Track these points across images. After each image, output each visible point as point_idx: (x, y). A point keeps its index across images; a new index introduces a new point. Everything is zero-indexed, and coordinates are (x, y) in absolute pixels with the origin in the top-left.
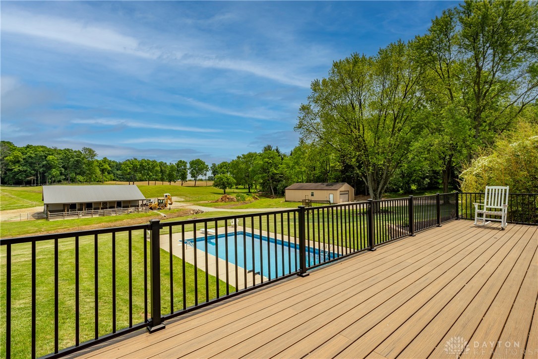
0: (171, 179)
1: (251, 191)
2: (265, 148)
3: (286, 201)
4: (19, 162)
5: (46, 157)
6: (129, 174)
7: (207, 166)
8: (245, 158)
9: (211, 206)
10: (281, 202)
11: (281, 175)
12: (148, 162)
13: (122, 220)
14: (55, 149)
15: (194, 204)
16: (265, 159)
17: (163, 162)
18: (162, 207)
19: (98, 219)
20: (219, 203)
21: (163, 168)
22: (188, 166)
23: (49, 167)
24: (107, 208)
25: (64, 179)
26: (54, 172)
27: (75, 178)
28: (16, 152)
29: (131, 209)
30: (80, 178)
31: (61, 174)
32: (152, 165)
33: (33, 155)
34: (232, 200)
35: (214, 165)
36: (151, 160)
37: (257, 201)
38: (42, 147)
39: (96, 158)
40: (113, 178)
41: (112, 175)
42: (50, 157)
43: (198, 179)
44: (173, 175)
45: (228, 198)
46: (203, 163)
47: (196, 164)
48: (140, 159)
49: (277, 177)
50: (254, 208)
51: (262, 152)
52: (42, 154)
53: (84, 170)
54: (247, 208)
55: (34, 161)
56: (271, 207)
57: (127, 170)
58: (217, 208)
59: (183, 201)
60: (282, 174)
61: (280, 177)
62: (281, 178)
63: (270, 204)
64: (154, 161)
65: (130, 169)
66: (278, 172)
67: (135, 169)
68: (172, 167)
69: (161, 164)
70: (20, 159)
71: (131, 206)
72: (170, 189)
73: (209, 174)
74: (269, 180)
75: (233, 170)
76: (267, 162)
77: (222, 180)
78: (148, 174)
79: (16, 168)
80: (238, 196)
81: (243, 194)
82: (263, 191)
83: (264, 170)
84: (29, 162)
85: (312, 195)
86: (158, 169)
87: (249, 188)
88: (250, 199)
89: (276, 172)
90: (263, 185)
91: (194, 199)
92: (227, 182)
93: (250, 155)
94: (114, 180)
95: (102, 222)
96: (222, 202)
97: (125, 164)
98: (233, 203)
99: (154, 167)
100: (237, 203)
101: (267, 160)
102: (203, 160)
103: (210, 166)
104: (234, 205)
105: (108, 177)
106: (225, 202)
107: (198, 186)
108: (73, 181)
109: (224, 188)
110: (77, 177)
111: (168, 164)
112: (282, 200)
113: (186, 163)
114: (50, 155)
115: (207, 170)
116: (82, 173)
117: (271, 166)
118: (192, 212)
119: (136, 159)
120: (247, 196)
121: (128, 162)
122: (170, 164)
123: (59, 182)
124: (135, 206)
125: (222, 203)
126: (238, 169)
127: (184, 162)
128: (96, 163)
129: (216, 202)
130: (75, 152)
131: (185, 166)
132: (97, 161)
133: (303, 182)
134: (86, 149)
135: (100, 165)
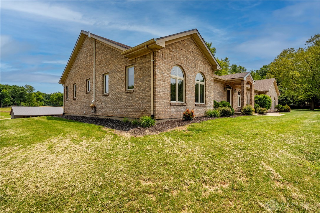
5: (1, 90)
6: (55, 101)
14: (7, 86)
23: (3, 96)
25: (13, 105)
26: (7, 100)
27: (20, 104)
30: (23, 103)
31: (11, 101)
39: (34, 91)
40: (44, 104)
41: (43, 102)
42: (4, 91)
53: (26, 99)
57: (54, 99)
65: (56, 98)
67: (59, 98)
97: (53, 95)
105: (40, 103)
108: (18, 105)
114: (4, 89)
116: (25, 101)
121: (55, 95)
123: (10, 106)
128: (34, 95)
130: (20, 87)
132: (34, 93)
134: (27, 86)
135: (37, 96)
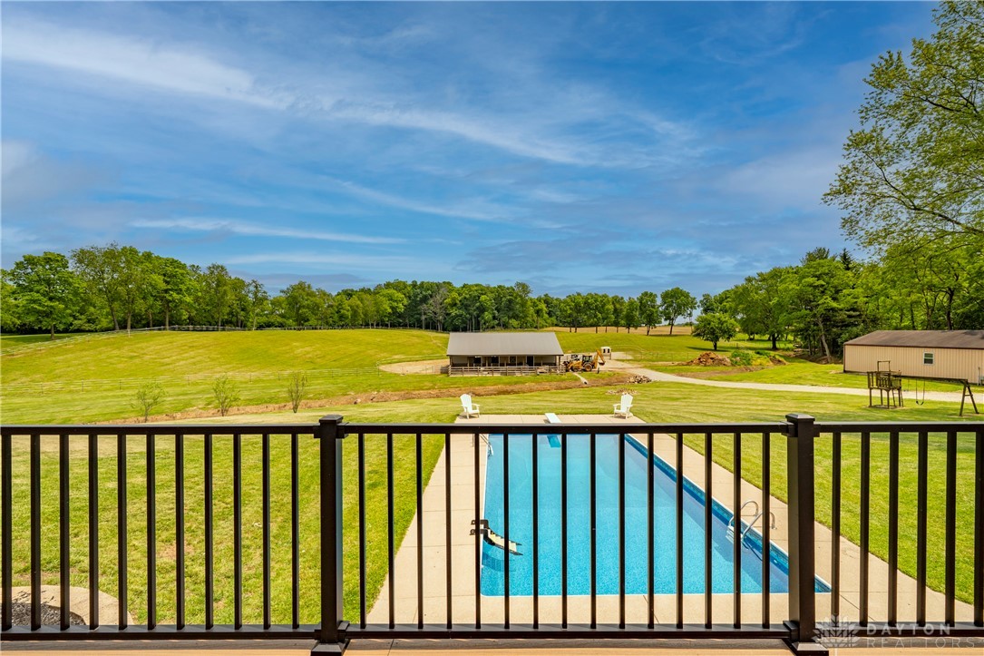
0: (631, 322)
1: (777, 345)
2: (809, 254)
3: (845, 371)
4: (455, 304)
5: (479, 297)
6: (570, 316)
7: (695, 299)
8: (764, 280)
9: (672, 372)
10: (833, 372)
11: (852, 313)
12: (595, 297)
13: (524, 383)
14: (488, 288)
15: (645, 367)
16: (806, 280)
17: (617, 297)
18: (588, 367)
19: (497, 378)
20: (694, 367)
21: (618, 306)
22: (659, 301)
23: (482, 310)
24: (515, 365)
25: (499, 325)
26: (487, 316)
27: (508, 323)
28: (454, 293)
29: (543, 368)
30: (514, 322)
31: (494, 318)
32: (602, 301)
33: (467, 296)
34: (720, 362)
35: (707, 297)
36: (600, 294)
37: (778, 367)
38: (477, 285)
39: (530, 295)
40: (555, 322)
41: (554, 319)
42: (483, 297)
43: (676, 323)
44: (633, 317)
45: (712, 359)
46: (687, 296)
47: (672, 296)
48: (584, 294)
49: (842, 316)
50: (756, 382)
51: (800, 265)
52: (476, 294)
53: (517, 312)
54: (741, 380)
55: (469, 303)
56: (801, 381)
57: (566, 311)
58: (682, 376)
59: (629, 360)
60: (854, 310)
61: (850, 316)
62: (852, 320)
63: (799, 375)
64: (605, 296)
65: (571, 309)
66: (842, 306)
67: (577, 309)
68: (631, 303)
69: (617, 300)
70: (458, 302)
71: (544, 364)
72: (617, 339)
73: (697, 312)
74: (816, 324)
75: (737, 305)
76: (811, 285)
77: (709, 324)
78: (596, 316)
79: (454, 312)
80: (735, 356)
81: (746, 352)
82: (806, 347)
83: (805, 301)
84: (465, 305)
85: (928, 360)
86: (610, 307)
87: (774, 341)
88: (764, 362)
89: (834, 305)
90: (803, 333)
91: (650, 357)
92: (720, 329)
93: (776, 275)
94: (557, 325)
95: (500, 384)
96: (698, 364)
97: (565, 302)
98: (721, 368)
99: (605, 305)
100: (730, 369)
101: (810, 280)
102: (686, 289)
103: (699, 299)
104: (722, 372)
105: (549, 321)
106: (705, 365)
107: (676, 335)
108: (505, 326)
109: (716, 339)
110: (510, 321)
111: (626, 299)
112: (835, 368)
113: (656, 296)
114: (483, 294)
115: (693, 308)
116: (516, 317)
117: (823, 292)
118: (632, 380)
119: (579, 294)
120: (758, 356)
121: (569, 300)
122: (630, 298)
123: (493, 327)
124: (550, 364)
125: (698, 367)
126: (747, 301)
127: (651, 294)
128: (529, 303)
129: (688, 364)
130: (508, 289)
131: (653, 301)
132: (531, 299)
133: (914, 328)
134: (518, 285)
135: (535, 305)
